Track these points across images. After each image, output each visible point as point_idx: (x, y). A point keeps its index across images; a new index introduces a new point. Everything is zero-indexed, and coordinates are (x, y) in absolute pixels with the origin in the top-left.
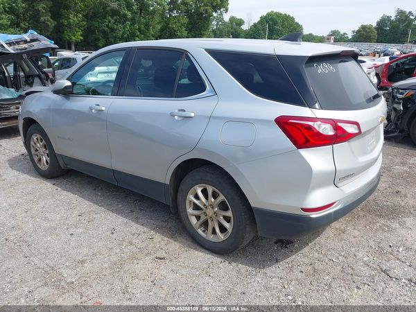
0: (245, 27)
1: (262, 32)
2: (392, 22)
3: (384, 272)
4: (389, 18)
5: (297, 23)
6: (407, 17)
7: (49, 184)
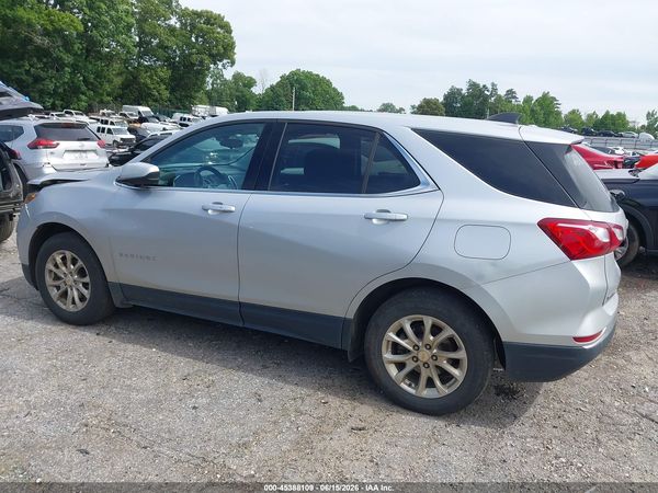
0: (257, 90)
1: (283, 99)
2: (463, 97)
3: (646, 417)
4: (459, 91)
5: (335, 90)
6: (481, 92)
7: (88, 334)
